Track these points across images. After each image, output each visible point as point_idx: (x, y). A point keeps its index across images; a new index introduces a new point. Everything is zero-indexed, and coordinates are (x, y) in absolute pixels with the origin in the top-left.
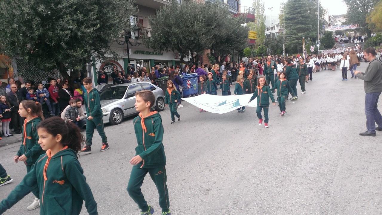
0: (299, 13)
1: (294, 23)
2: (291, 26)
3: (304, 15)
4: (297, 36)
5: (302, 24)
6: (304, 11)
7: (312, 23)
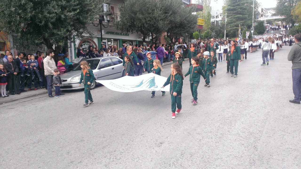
0: (238, 5)
1: (234, 13)
2: (231, 15)
3: (242, 7)
4: (235, 24)
5: (240, 14)
6: (242, 4)
7: (248, 14)
